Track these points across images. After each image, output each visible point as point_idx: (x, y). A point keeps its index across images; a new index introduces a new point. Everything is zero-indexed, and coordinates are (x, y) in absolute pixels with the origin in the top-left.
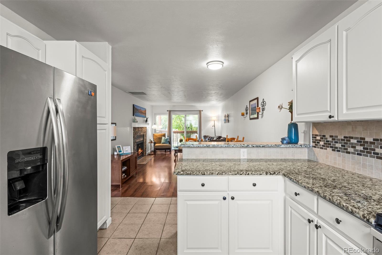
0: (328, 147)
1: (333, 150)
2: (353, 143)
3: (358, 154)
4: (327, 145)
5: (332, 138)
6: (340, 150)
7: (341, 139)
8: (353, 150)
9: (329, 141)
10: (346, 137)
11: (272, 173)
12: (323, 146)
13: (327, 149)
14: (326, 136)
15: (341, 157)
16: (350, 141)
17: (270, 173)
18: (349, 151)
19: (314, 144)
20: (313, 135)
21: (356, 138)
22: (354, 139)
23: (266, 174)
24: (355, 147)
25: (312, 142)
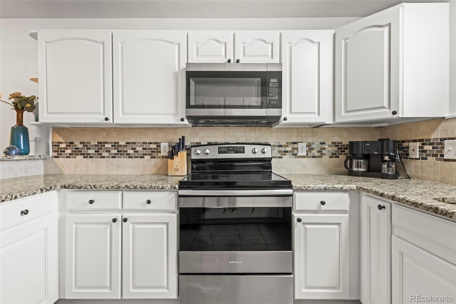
0: (78, 155)
1: (84, 157)
2: (108, 148)
3: (112, 157)
4: (77, 152)
5: (83, 145)
6: (94, 156)
7: (94, 145)
8: (108, 154)
9: (79, 148)
10: (101, 143)
11: (48, 188)
12: (70, 154)
13: (76, 158)
14: (74, 143)
15: (95, 163)
16: (104, 146)
17: (46, 189)
18: (103, 155)
19: (56, 154)
20: (53, 143)
21: (110, 143)
22: (109, 144)
23: (41, 192)
24: (109, 151)
25: (53, 152)
